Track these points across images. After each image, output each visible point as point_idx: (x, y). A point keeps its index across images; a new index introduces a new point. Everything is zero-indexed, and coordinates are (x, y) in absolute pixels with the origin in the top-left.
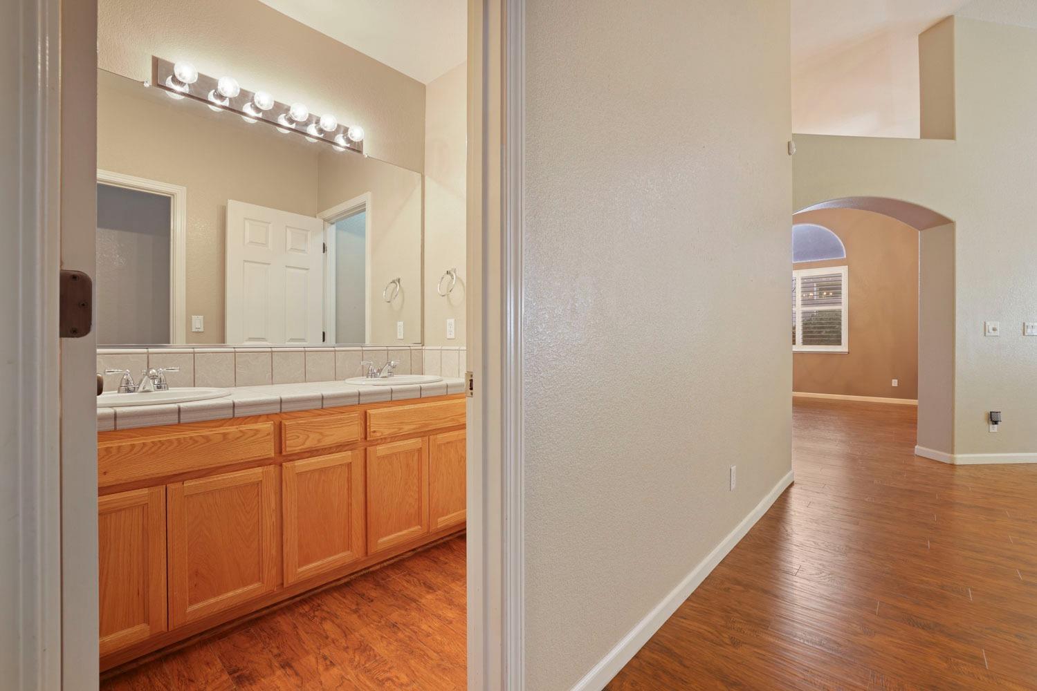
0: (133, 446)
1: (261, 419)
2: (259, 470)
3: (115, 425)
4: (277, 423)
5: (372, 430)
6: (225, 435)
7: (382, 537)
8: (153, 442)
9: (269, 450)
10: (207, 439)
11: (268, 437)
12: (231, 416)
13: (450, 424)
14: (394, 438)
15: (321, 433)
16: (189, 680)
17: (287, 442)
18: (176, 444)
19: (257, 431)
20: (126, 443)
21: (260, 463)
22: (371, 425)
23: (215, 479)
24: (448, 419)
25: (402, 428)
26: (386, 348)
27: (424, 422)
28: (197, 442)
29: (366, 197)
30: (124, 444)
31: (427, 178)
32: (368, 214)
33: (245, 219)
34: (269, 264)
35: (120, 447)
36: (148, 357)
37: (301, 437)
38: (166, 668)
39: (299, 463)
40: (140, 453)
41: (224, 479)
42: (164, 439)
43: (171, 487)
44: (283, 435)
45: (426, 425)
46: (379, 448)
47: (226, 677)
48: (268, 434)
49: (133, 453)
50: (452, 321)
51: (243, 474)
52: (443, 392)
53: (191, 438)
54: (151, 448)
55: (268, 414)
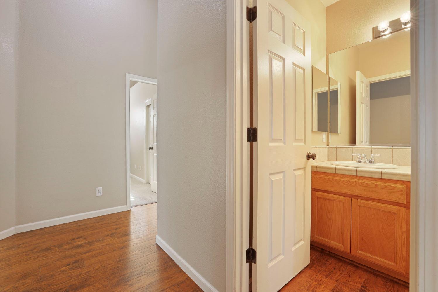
0: (340, 180)
1: (399, 182)
3: (336, 172)
6: (376, 185)
8: (347, 181)
9: (402, 199)
10: (368, 185)
12: (380, 177)
16: (350, 276)
18: (355, 184)
19: (394, 188)
20: (338, 179)
21: (397, 204)
23: (371, 203)
28: (363, 185)
35: (336, 179)
38: (349, 267)
40: (342, 183)
42: (351, 180)
43: (353, 199)
47: (360, 286)
48: (402, 191)
49: (340, 182)
51: (386, 206)
53: (361, 182)
54: (346, 183)
55: (404, 181)
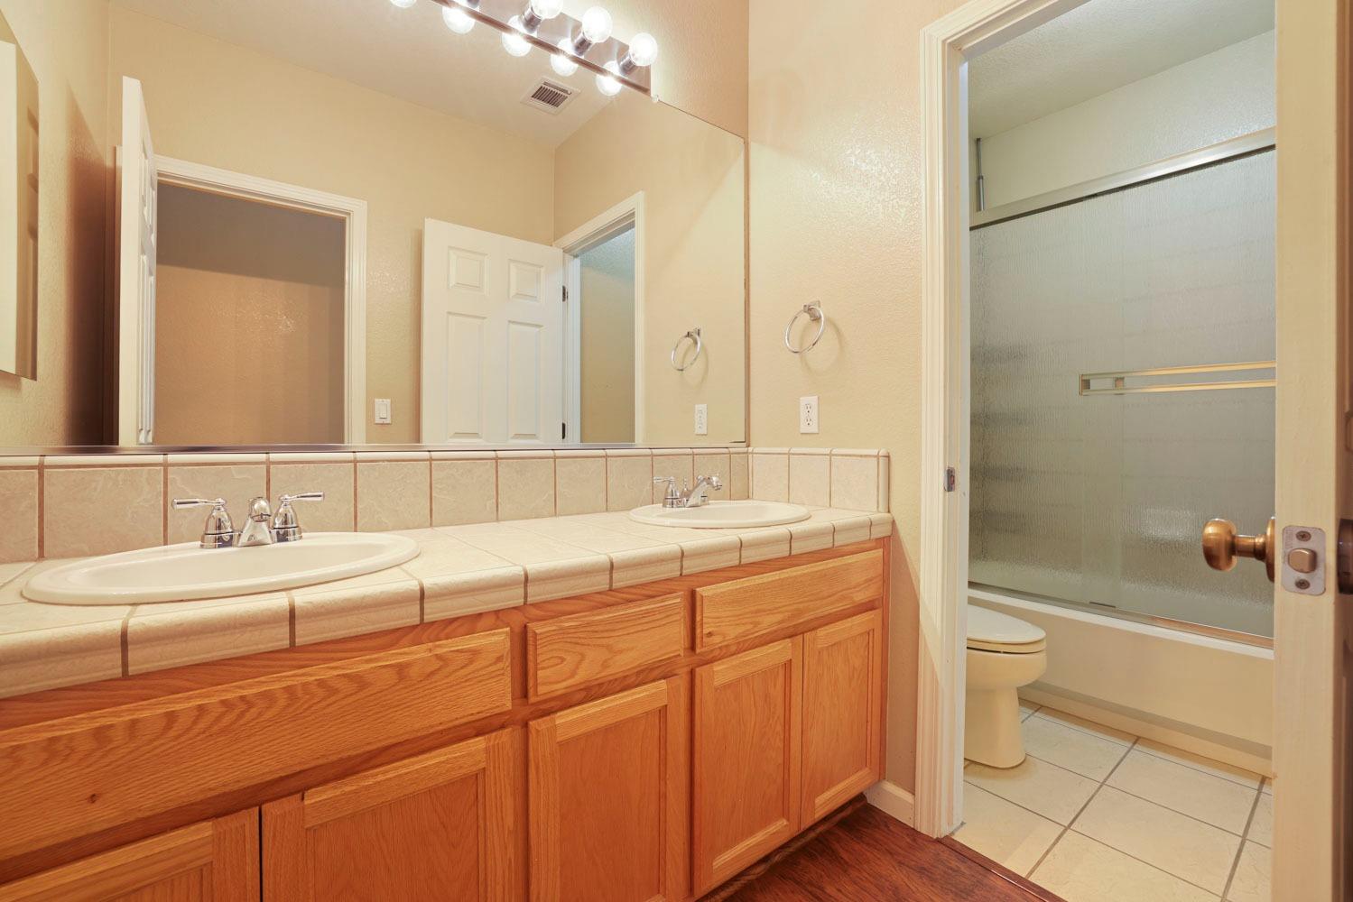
0: (171, 717)
1: (482, 623)
2: (478, 744)
3: (125, 664)
4: (518, 630)
5: (706, 631)
6: (401, 669)
7: (720, 852)
8: (223, 702)
9: (499, 695)
10: (359, 681)
11: (500, 665)
12: (416, 621)
13: (839, 607)
14: (745, 645)
15: (609, 647)
17: (539, 672)
18: (282, 701)
19: (475, 653)
20: (151, 711)
21: (481, 728)
22: (705, 620)
23: (380, 778)
24: (836, 597)
25: (759, 623)
26: (689, 451)
27: (795, 606)
28: (335, 691)
29: (636, 202)
30: (146, 714)
31: (753, 147)
32: (639, 232)
33: (450, 248)
34: (484, 318)
35: (134, 723)
36: (268, 472)
37: (568, 658)
39: (563, 718)
40: (191, 734)
41: (400, 776)
42: (255, 691)
43: (271, 809)
44: (530, 657)
45: (800, 613)
46: (718, 667)
48: (499, 659)
49: (172, 733)
50: (813, 400)
51: (442, 759)
52: (825, 543)
53: (321, 683)
54: (218, 719)
55: (499, 611)
